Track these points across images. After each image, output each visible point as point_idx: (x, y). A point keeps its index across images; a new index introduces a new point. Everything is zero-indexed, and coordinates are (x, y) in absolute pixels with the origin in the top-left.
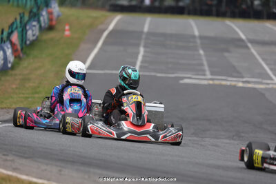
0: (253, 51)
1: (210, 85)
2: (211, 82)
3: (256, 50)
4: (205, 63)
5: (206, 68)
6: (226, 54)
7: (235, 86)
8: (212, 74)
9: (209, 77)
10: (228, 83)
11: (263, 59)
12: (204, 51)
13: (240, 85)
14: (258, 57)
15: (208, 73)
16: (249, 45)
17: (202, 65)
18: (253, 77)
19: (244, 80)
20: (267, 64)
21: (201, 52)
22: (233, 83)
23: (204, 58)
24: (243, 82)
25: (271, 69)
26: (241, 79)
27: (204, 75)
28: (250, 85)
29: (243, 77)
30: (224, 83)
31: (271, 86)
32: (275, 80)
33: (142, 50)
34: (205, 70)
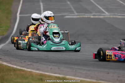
1: (78, 18)
2: (78, 17)
4: (72, 8)
5: (73, 10)
6: (80, 3)
7: (90, 18)
8: (77, 12)
9: (76, 14)
10: (86, 16)
11: (98, 4)
12: (70, 2)
13: (92, 17)
14: (95, 3)
15: (75, 12)
17: (71, 9)
18: (96, 13)
20: (101, 6)
22: (89, 16)
23: (71, 5)
24: (93, 15)
25: (103, 9)
27: (74, 13)
28: (97, 17)
29: (91, 13)
30: (84, 16)
31: (106, 16)
32: (107, 13)
33: (41, 4)
34: (73, 11)
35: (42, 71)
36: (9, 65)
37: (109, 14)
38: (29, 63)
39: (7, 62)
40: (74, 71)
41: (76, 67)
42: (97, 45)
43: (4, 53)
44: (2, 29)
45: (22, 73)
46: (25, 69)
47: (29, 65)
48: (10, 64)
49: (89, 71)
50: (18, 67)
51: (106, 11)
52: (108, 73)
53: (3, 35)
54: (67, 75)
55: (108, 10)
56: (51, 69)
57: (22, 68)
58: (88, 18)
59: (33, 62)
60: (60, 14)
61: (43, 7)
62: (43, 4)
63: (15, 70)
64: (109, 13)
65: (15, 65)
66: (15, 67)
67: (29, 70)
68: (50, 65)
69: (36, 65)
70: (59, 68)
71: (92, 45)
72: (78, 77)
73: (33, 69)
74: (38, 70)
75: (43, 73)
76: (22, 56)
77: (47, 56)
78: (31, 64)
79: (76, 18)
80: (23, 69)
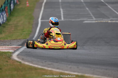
0: (109, 6)
1: (96, 23)
2: (97, 21)
3: (110, 6)
5: (92, 15)
6: (98, 9)
7: (107, 22)
8: (95, 18)
9: (95, 19)
10: (104, 21)
12: (88, 8)
13: (110, 21)
14: (112, 9)
15: (93, 17)
16: (107, 4)
17: (90, 14)
18: (113, 18)
19: (110, 19)
21: (87, 9)
22: (106, 21)
23: (89, 11)
24: (111, 20)
26: (109, 19)
27: (92, 18)
28: (114, 22)
29: (109, 18)
30: (102, 21)
33: (61, 10)
34: (92, 17)
35: (62, 69)
36: (31, 65)
38: (50, 63)
39: (28, 61)
40: (92, 69)
41: (94, 66)
42: (115, 47)
43: (26, 54)
44: (24, 33)
45: (43, 71)
46: (46, 68)
47: (49, 64)
48: (32, 63)
49: (106, 69)
50: (40, 67)
53: (26, 38)
54: (86, 73)
56: (71, 68)
57: (42, 67)
58: (105, 23)
59: (53, 62)
60: (79, 19)
61: (63, 12)
62: (63, 10)
63: (36, 69)
65: (37, 64)
66: (36, 66)
67: (50, 69)
68: (69, 65)
69: (56, 64)
70: (78, 67)
71: (110, 47)
72: (96, 75)
73: (54, 68)
74: (58, 68)
75: (63, 71)
76: (43, 57)
77: (67, 57)
78: (52, 64)
79: (94, 23)
80: (44, 68)
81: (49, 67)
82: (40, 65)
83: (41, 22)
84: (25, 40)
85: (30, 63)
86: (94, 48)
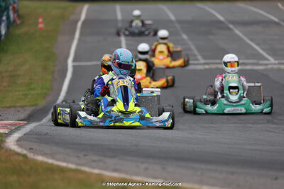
0: (237, 32)
1: (206, 69)
2: (207, 67)
3: (240, 32)
4: (193, 47)
5: (196, 52)
6: (211, 37)
8: (204, 58)
9: (202, 61)
11: (251, 40)
12: (187, 35)
14: (244, 38)
15: (199, 57)
16: (231, 26)
17: (190, 49)
18: (247, 58)
20: (258, 44)
21: (185, 37)
23: (190, 43)
25: (263, 49)
27: (197, 60)
28: (248, 67)
31: (270, 67)
32: (272, 60)
33: (123, 39)
34: (195, 55)
35: (126, 172)
36: (50, 161)
37: (277, 62)
38: (96, 158)
39: (44, 154)
40: (199, 173)
41: (203, 166)
42: (251, 125)
43: (38, 139)
44: (33, 92)
45: (81, 176)
46: (87, 169)
47: (94, 161)
48: (53, 158)
49: (232, 173)
50: (72, 166)
51: (269, 55)
52: (276, 179)
53: (36, 105)
55: (274, 53)
56: (146, 169)
57: (78, 167)
59: (104, 156)
61: (127, 45)
62: (126, 40)
63: (62, 170)
64: (275, 60)
65: (64, 161)
66: (64, 164)
67: (96, 171)
68: (142, 163)
69: (111, 162)
70: (164, 169)
72: (207, 184)
73: (106, 169)
74: (115, 170)
76: (80, 144)
77: (136, 146)
78: (100, 161)
79: (201, 70)
80: (83, 168)
81: (93, 168)
82: (72, 163)
83: (74, 67)
84: (34, 108)
85: (48, 157)
86: (202, 127)
